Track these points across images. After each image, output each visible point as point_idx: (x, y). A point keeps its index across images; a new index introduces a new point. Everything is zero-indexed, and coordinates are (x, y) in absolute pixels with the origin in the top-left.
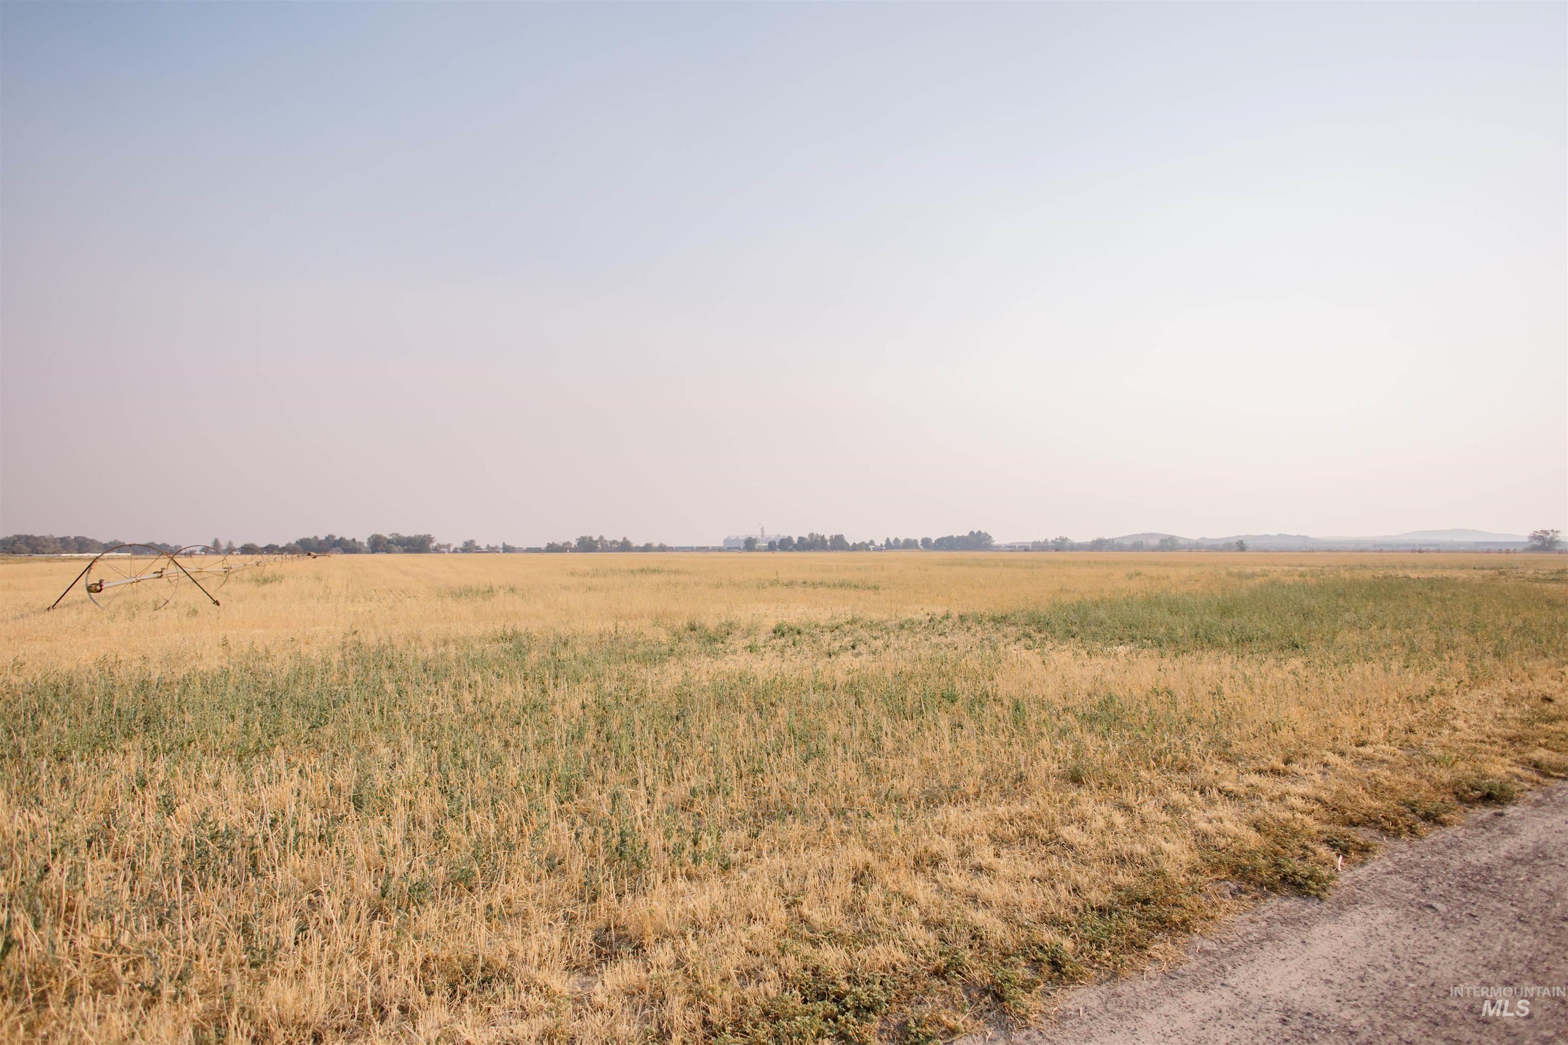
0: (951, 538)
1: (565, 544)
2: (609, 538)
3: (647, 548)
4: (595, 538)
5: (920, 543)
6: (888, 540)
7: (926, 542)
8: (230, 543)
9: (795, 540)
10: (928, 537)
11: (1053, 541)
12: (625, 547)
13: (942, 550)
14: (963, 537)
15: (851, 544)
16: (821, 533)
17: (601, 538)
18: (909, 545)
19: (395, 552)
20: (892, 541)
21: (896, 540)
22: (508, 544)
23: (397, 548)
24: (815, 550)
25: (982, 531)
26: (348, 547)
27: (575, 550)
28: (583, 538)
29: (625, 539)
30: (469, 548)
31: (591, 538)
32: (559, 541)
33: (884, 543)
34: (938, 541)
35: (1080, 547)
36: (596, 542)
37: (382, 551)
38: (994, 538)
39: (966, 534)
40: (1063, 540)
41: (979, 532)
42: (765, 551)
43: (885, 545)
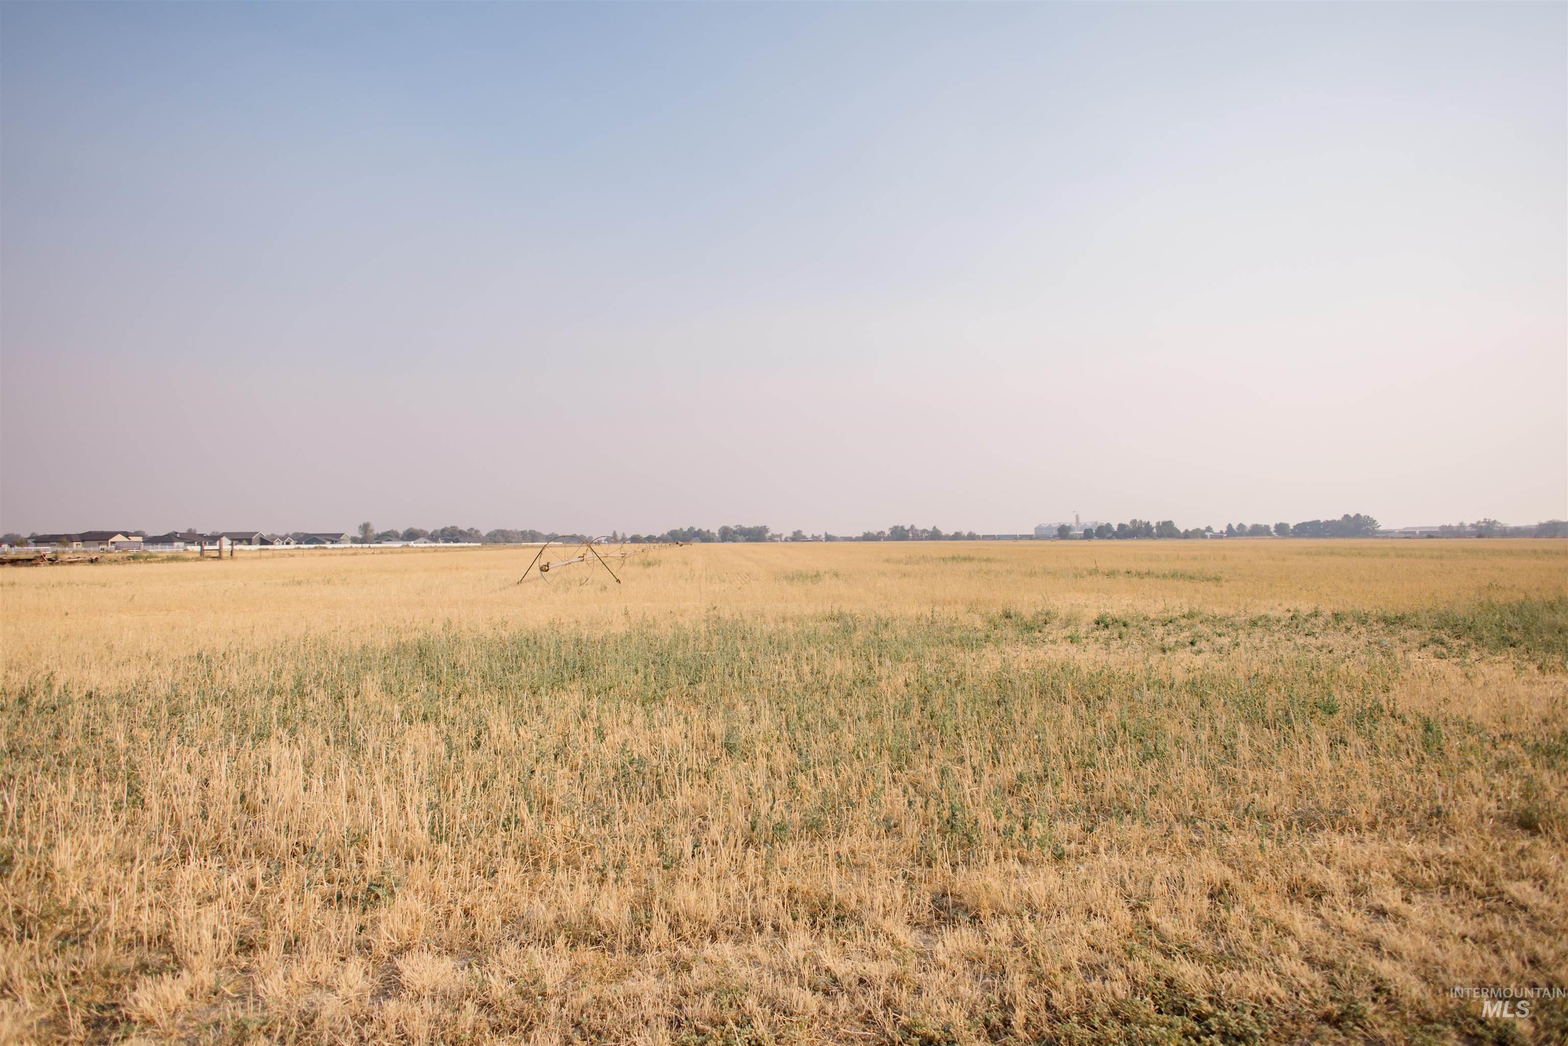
0: (1316, 523)
1: (879, 533)
2: (919, 527)
3: (957, 537)
4: (907, 527)
5: (1272, 530)
6: (1230, 526)
7: (1282, 529)
8: (624, 534)
9: (1115, 528)
10: (1284, 522)
11: (1472, 526)
12: (935, 535)
13: (1304, 537)
14: (1333, 521)
15: (1182, 531)
16: (1145, 520)
17: (912, 527)
18: (1258, 531)
19: (739, 541)
20: (1235, 526)
21: (1241, 526)
22: (829, 533)
23: (740, 538)
24: (1139, 538)
25: (1363, 515)
26: (704, 537)
27: (888, 539)
28: (896, 528)
29: (934, 528)
30: (797, 537)
31: (902, 528)
32: (874, 530)
33: (1224, 530)
34: (1298, 526)
35: (1517, 532)
36: (908, 531)
37: (729, 540)
38: (1379, 522)
39: (1338, 517)
41: (1358, 515)
42: (1081, 539)
43: (1227, 532)
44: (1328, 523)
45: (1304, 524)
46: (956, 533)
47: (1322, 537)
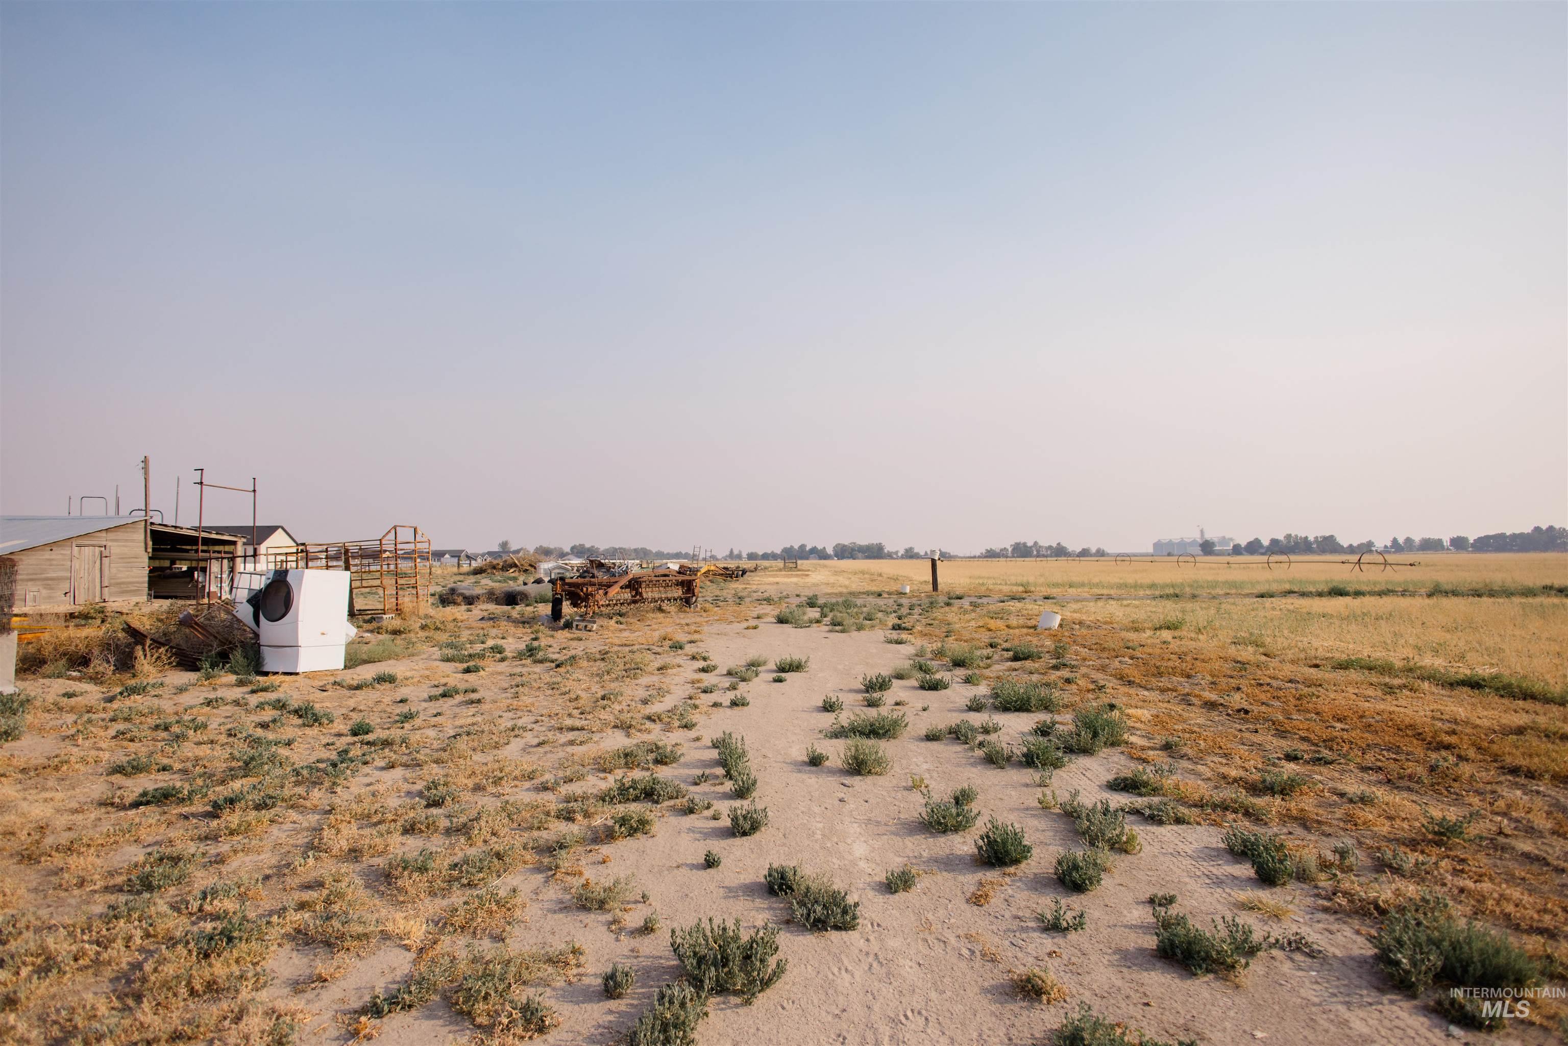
0: (1502, 536)
1: (1001, 550)
2: (1044, 542)
4: (1030, 544)
6: (1395, 541)
7: (1459, 543)
12: (1060, 552)
13: (1487, 551)
14: (1522, 535)
17: (1036, 543)
18: (1431, 545)
20: (1401, 541)
21: (1408, 540)
23: (860, 555)
25: (1557, 526)
26: (822, 555)
27: (1011, 556)
28: (1018, 544)
29: (1059, 544)
31: (1025, 544)
32: (997, 546)
33: (1389, 544)
36: (1031, 547)
37: (849, 558)
39: (1527, 529)
42: (1229, 555)
43: (1392, 547)
44: (1514, 536)
45: (1488, 537)
46: (1084, 550)
47: (1511, 550)
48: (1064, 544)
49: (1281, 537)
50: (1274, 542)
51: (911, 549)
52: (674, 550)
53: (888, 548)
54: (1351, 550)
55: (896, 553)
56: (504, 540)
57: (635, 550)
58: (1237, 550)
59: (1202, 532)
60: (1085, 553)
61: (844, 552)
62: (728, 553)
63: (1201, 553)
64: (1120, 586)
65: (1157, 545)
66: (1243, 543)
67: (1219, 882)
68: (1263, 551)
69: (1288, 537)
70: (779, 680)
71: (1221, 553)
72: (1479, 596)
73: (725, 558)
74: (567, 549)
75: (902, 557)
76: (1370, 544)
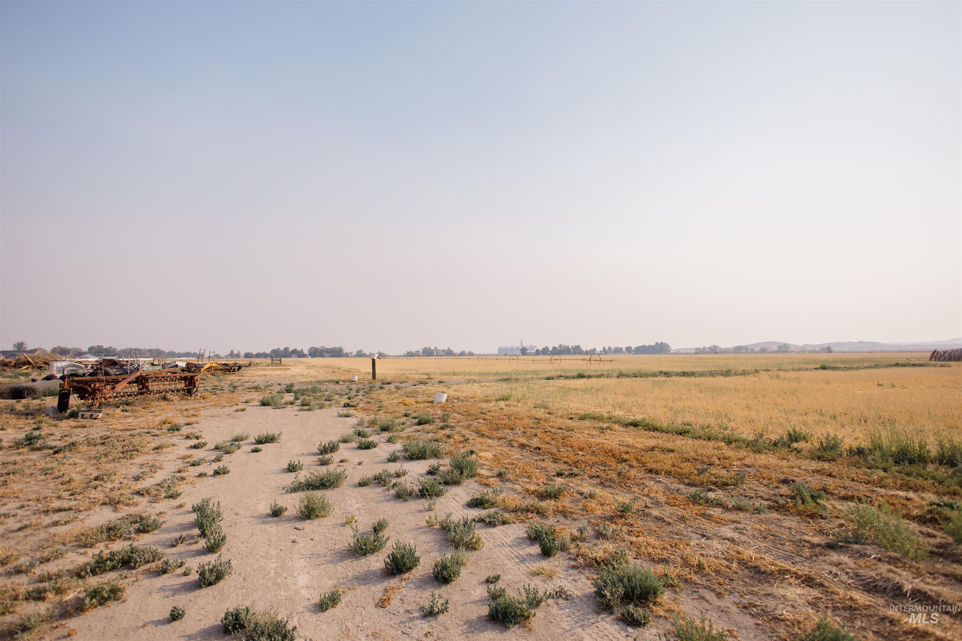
0: (644, 347)
1: (416, 352)
2: (440, 348)
4: (432, 348)
5: (624, 350)
6: (604, 348)
7: (629, 349)
9: (551, 349)
10: (630, 345)
11: (708, 348)
12: (449, 353)
13: (639, 354)
14: (651, 345)
15: (584, 351)
17: (436, 348)
18: (618, 351)
19: (326, 357)
20: (607, 348)
21: (610, 348)
23: (327, 354)
24: (563, 354)
25: (664, 342)
26: (300, 354)
28: (425, 348)
29: (449, 348)
31: (430, 348)
32: (413, 350)
34: (636, 348)
36: (433, 350)
37: (319, 356)
38: (671, 346)
39: (653, 344)
40: (716, 347)
41: (662, 342)
42: (534, 355)
43: (603, 351)
44: (649, 347)
45: (639, 347)
46: (462, 352)
47: (648, 353)
48: (451, 349)
49: (557, 346)
50: (554, 348)
51: (361, 351)
52: (185, 351)
53: (346, 350)
54: (587, 353)
55: (351, 353)
56: (20, 341)
57: (150, 350)
58: (538, 353)
59: (521, 342)
60: (462, 354)
61: (315, 353)
62: (229, 353)
63: (521, 354)
64: (480, 374)
65: (500, 350)
66: (540, 349)
67: (523, 560)
68: (549, 353)
69: (560, 346)
70: (256, 451)
71: (530, 354)
72: (636, 377)
73: (227, 357)
74: (85, 349)
75: (355, 356)
76: (594, 350)
